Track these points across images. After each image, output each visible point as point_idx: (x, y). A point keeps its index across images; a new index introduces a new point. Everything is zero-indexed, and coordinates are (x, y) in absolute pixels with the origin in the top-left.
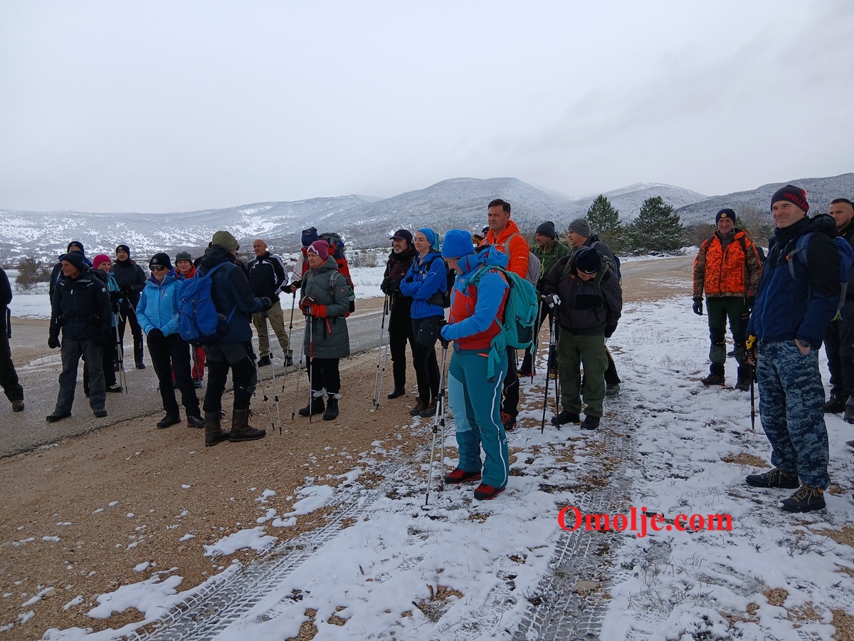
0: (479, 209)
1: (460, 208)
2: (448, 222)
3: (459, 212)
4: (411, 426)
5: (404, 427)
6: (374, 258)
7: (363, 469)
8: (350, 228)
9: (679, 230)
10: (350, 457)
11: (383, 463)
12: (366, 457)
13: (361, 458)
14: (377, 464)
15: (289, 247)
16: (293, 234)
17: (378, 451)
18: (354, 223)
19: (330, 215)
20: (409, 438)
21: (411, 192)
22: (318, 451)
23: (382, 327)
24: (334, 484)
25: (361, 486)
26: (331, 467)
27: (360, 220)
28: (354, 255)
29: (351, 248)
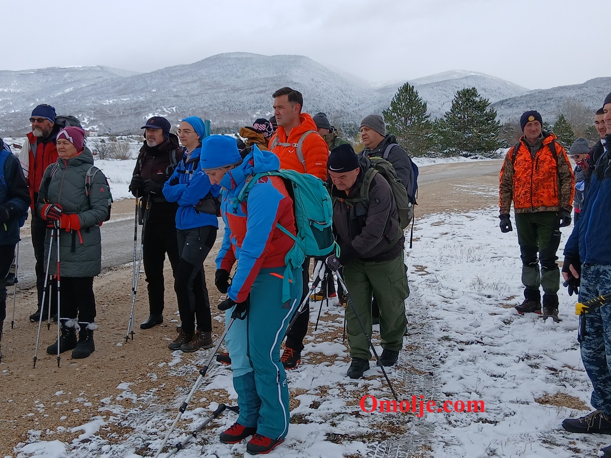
0: (261, 92)
1: (238, 90)
2: (222, 107)
3: (236, 94)
4: (170, 364)
5: (161, 365)
6: (126, 148)
7: (105, 420)
8: (95, 109)
9: (496, 128)
10: (90, 404)
11: (133, 411)
12: (111, 404)
13: (103, 405)
14: (125, 413)
15: (12, 130)
16: (18, 114)
17: (126, 395)
18: (101, 102)
19: (68, 90)
20: (166, 378)
21: (175, 67)
22: (47, 397)
23: (135, 239)
24: (67, 438)
25: (103, 441)
26: (63, 418)
27: (108, 98)
28: (100, 144)
29: (96, 134)
